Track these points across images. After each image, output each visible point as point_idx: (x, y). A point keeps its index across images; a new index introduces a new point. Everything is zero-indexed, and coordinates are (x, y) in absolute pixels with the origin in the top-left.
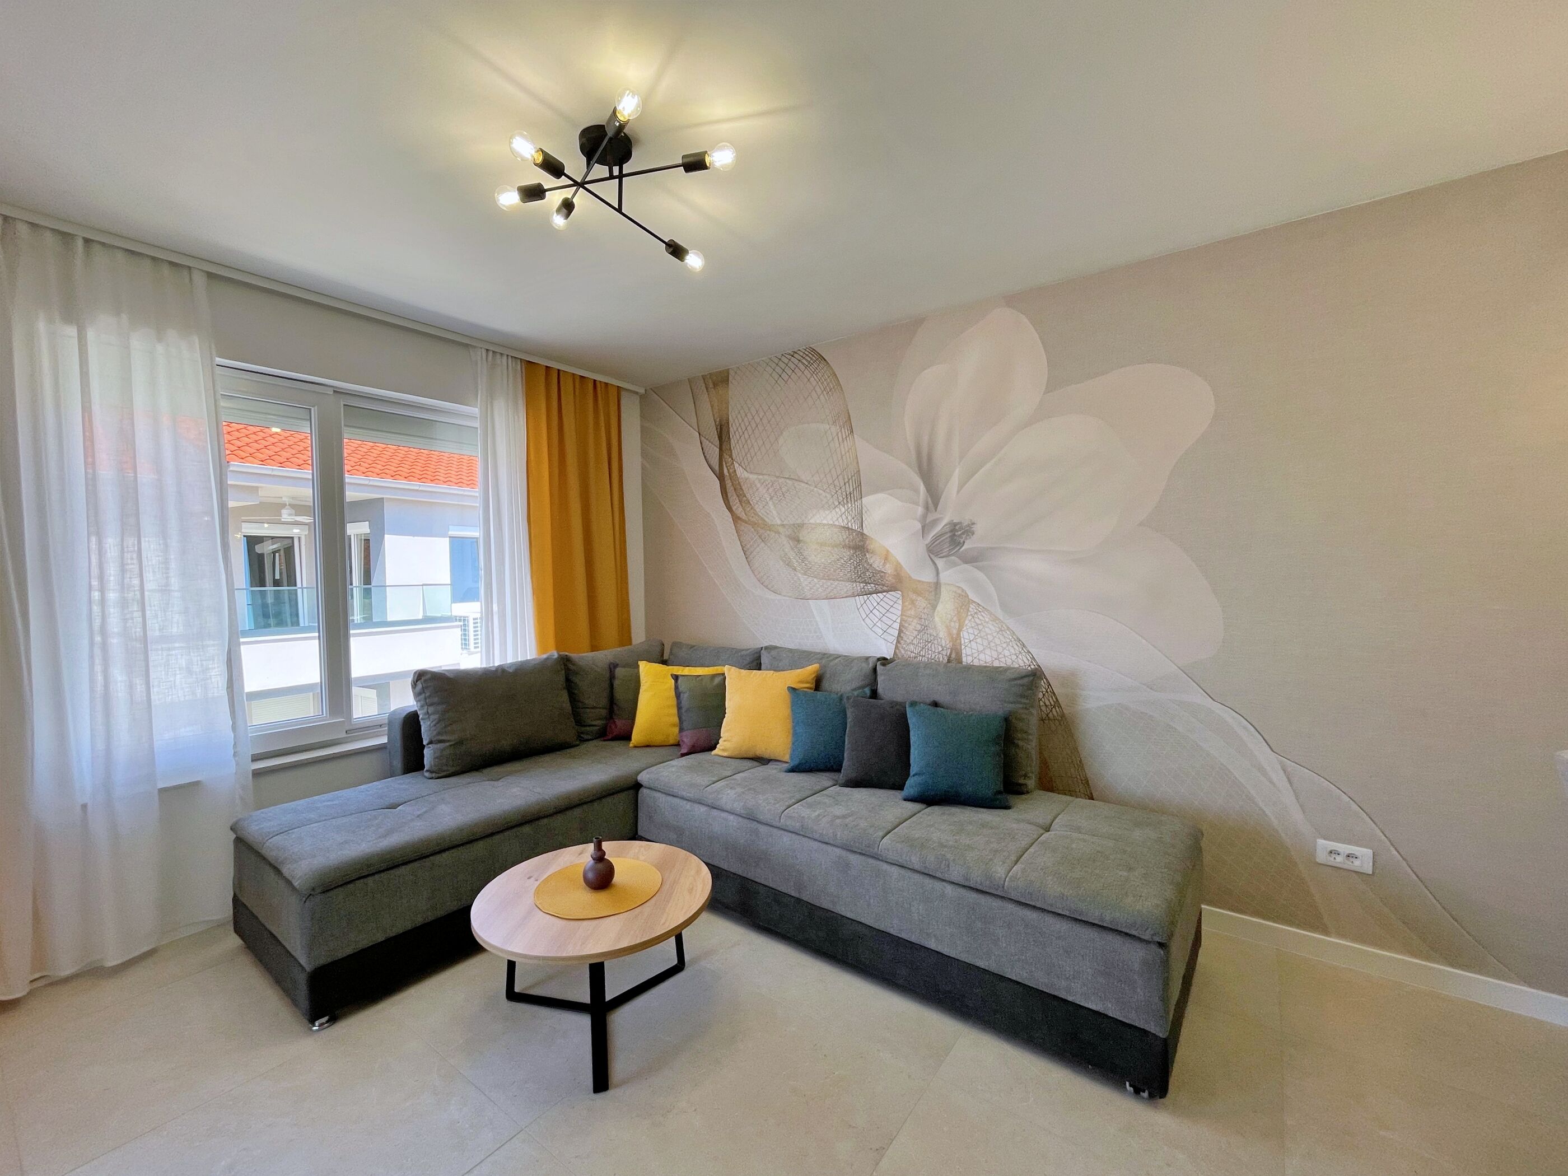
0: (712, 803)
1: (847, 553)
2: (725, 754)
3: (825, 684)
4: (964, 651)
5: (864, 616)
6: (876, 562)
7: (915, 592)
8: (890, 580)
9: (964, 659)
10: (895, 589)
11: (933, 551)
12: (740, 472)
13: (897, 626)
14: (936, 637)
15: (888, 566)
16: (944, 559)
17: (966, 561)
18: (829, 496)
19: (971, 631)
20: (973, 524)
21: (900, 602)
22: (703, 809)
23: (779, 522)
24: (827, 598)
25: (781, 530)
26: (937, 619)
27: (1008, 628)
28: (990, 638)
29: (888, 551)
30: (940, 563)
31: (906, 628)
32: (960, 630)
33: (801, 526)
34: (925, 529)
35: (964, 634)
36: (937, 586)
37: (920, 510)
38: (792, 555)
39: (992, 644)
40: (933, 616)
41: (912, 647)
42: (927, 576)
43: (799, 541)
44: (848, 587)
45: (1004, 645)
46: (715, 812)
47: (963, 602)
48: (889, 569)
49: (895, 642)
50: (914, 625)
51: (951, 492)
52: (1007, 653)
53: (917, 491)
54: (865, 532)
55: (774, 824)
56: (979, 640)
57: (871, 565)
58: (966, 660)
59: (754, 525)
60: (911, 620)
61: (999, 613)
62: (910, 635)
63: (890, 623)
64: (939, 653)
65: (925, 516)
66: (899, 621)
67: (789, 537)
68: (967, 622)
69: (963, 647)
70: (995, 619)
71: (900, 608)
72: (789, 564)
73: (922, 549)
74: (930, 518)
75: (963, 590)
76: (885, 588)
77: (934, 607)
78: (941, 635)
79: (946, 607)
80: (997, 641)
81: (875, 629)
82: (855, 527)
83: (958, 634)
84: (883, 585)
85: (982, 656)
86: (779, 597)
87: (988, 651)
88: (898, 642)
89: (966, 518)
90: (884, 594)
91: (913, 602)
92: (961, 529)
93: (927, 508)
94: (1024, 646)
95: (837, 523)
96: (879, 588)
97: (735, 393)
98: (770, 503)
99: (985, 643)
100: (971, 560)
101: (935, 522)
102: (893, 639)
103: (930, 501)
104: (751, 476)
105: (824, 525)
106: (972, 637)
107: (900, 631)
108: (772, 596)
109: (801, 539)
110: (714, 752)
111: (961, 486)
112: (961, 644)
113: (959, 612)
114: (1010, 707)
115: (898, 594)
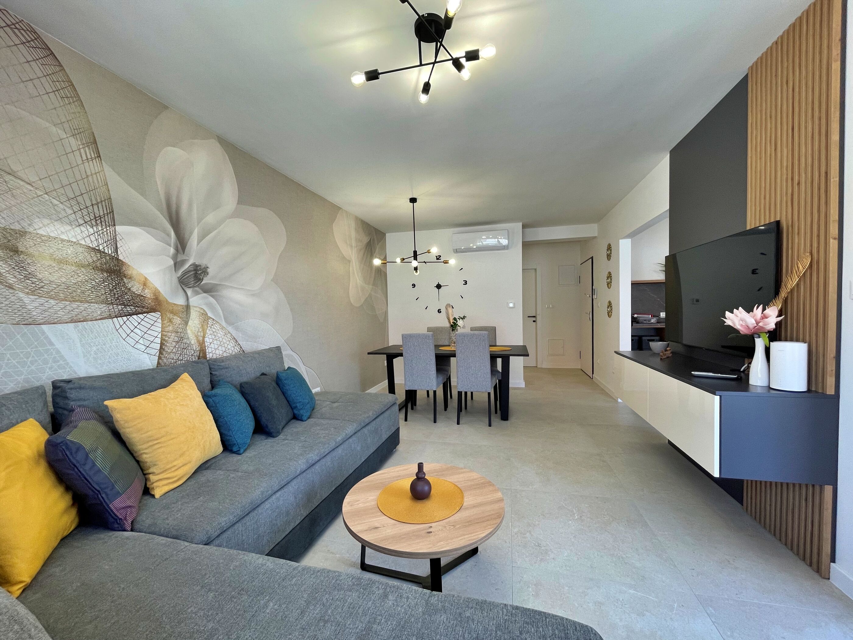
1: (99, 277)
4: (207, 351)
5: (124, 336)
6: (136, 288)
7: (172, 312)
8: (150, 302)
9: (208, 356)
10: (153, 310)
11: (183, 282)
13: (158, 340)
14: (190, 345)
15: (146, 291)
16: (191, 289)
17: (205, 291)
19: (210, 337)
20: (207, 267)
21: (160, 321)
24: (71, 322)
26: (189, 331)
27: (229, 333)
28: (221, 339)
29: (146, 278)
30: (189, 292)
31: (166, 341)
32: (204, 337)
33: (22, 235)
34: (177, 265)
35: (207, 339)
36: (188, 307)
37: (172, 250)
39: (222, 343)
40: (186, 330)
41: (172, 355)
42: (180, 301)
44: (99, 309)
45: (228, 343)
47: (205, 318)
48: (148, 293)
49: (158, 354)
50: (172, 338)
51: (193, 242)
52: (229, 347)
53: (169, 235)
54: (121, 257)
56: (215, 342)
57: (130, 289)
58: (209, 356)
60: (170, 334)
61: (224, 323)
62: (170, 347)
63: (152, 339)
64: (192, 355)
65: (176, 256)
66: (160, 336)
68: (208, 331)
69: (207, 348)
70: (223, 328)
71: (160, 325)
73: (175, 281)
74: (180, 258)
75: (204, 310)
76: (144, 310)
77: (186, 323)
78: (193, 342)
79: (194, 322)
80: (224, 341)
81: (138, 346)
82: (107, 250)
83: (203, 340)
84: (143, 307)
85: (217, 352)
87: (220, 348)
88: (161, 353)
89: (203, 262)
90: (145, 315)
91: (170, 321)
92: (200, 269)
93: (177, 249)
94: (237, 341)
95: (83, 242)
96: (139, 309)
99: (219, 343)
100: (209, 290)
101: (183, 262)
102: (156, 352)
103: (179, 246)
105: (63, 240)
106: (211, 341)
107: (162, 344)
109: (21, 249)
112: (205, 346)
113: (202, 325)
115: (157, 315)
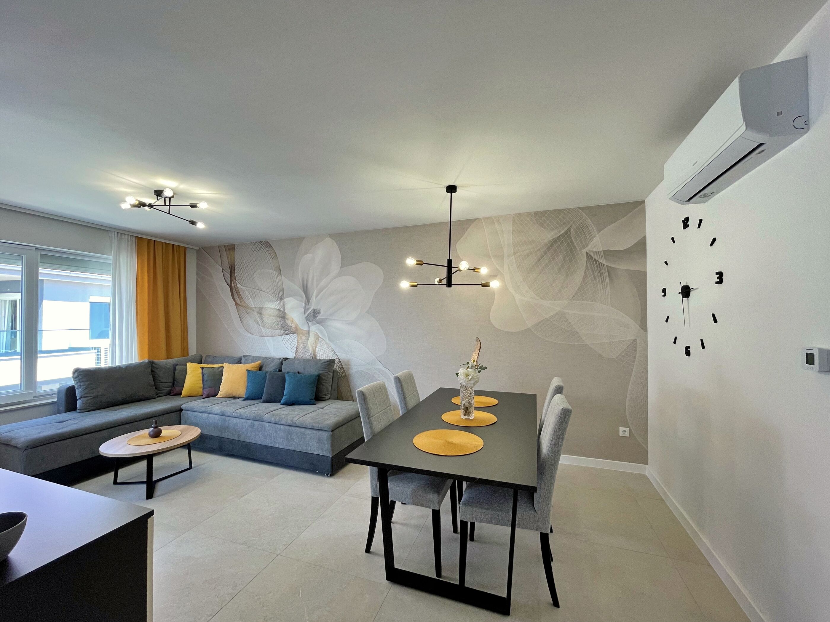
0: (210, 412)
1: (279, 319)
2: (221, 396)
3: (264, 368)
4: (317, 355)
5: (285, 343)
6: (289, 323)
7: (302, 334)
8: (293, 329)
9: (317, 358)
10: (295, 333)
11: (308, 319)
12: (239, 285)
13: (296, 346)
14: (309, 350)
15: (293, 324)
16: (311, 322)
17: (318, 323)
18: (273, 297)
19: (319, 347)
20: (320, 310)
21: (297, 337)
22: (206, 415)
23: (254, 307)
24: (272, 336)
25: (255, 310)
26: (309, 344)
27: (330, 346)
28: (325, 350)
29: (293, 319)
30: (310, 323)
31: (299, 347)
32: (316, 347)
33: (262, 308)
34: (305, 311)
35: (317, 349)
36: (309, 332)
37: (304, 304)
38: (258, 320)
39: (326, 352)
40: (307, 343)
41: (301, 354)
42: (306, 328)
43: (261, 314)
44: (278, 332)
45: (329, 352)
46: (211, 415)
47: (317, 337)
48: (293, 325)
49: (295, 353)
50: (301, 346)
51: (313, 299)
52: (330, 355)
53: (302, 297)
54: (285, 311)
55: (231, 416)
56: (322, 351)
57: (287, 324)
58: (318, 358)
59: (244, 307)
60: (300, 344)
61: (327, 341)
62: (300, 350)
63: (293, 345)
64: (309, 356)
65: (305, 306)
66: (296, 344)
67: (258, 312)
68: (318, 345)
69: (317, 353)
70: (327, 343)
71: (297, 340)
72: (257, 323)
73: (304, 318)
74: (307, 307)
75: (317, 333)
76: (292, 332)
77: (308, 339)
78: (310, 349)
79: (312, 339)
80: (327, 351)
81: (288, 348)
82: (282, 309)
83: (315, 349)
84: (291, 331)
85: (322, 356)
86: (253, 336)
87: (324, 355)
88: (296, 352)
89: (317, 308)
90: (292, 334)
91: (301, 338)
92: (316, 311)
93: (306, 304)
94: (335, 352)
95: (275, 308)
96: (290, 332)
97: (237, 255)
98: (251, 299)
99: (324, 352)
100: (320, 322)
101: (308, 309)
102: (294, 351)
103: (307, 302)
104: (243, 287)
105: (271, 308)
106: (320, 350)
107: (297, 348)
108: (251, 335)
109: (262, 313)
110: (216, 396)
111: (317, 296)
112: (316, 352)
113: (315, 341)
114: (321, 372)
115: (296, 335)
